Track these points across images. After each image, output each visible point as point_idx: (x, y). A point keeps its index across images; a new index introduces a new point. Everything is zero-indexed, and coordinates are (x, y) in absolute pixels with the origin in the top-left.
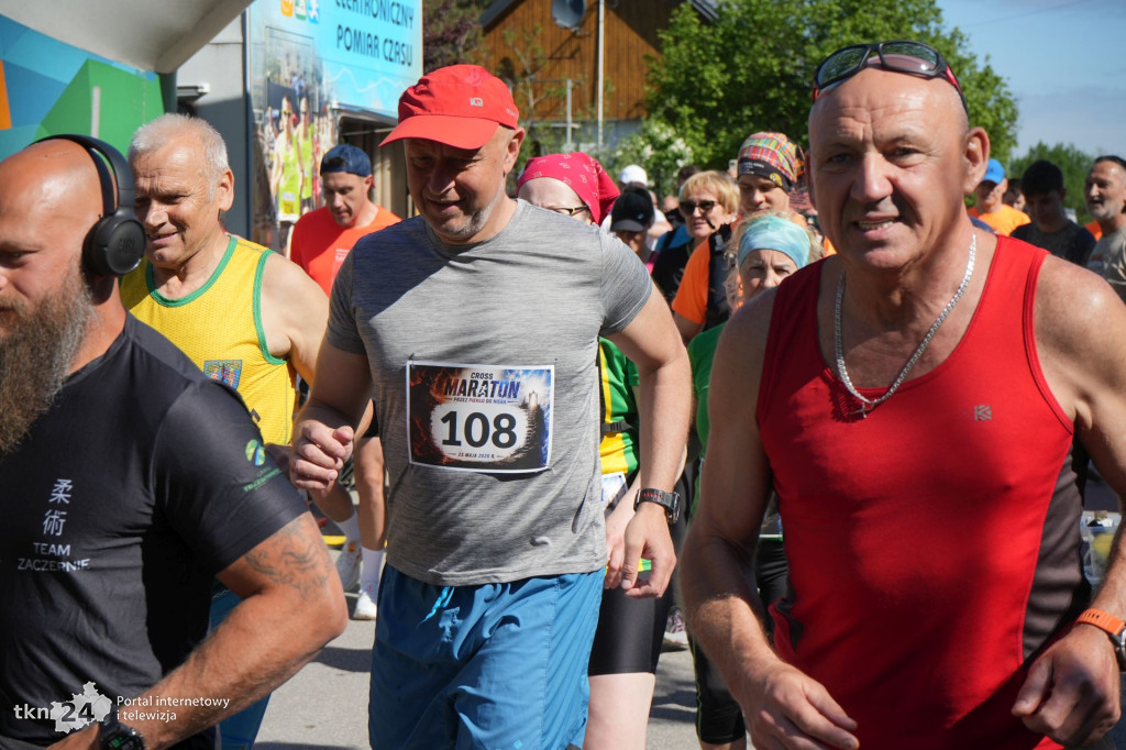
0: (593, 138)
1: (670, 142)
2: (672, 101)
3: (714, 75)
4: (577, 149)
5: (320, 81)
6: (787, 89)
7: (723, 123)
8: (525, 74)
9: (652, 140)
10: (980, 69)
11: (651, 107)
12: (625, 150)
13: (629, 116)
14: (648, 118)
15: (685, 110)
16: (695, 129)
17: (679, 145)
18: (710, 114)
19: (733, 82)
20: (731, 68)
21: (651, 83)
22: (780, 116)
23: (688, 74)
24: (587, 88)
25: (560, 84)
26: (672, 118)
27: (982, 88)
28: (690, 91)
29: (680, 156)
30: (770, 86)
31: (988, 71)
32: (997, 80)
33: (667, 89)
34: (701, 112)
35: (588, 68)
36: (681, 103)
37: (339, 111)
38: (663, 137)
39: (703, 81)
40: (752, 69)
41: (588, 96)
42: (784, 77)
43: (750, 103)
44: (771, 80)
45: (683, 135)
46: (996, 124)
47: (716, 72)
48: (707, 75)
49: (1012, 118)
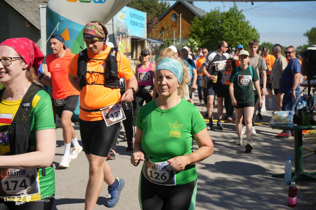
0: (179, 42)
1: (193, 42)
2: (194, 35)
3: (202, 30)
4: (176, 44)
5: (127, 31)
6: (216, 32)
7: (203, 39)
8: (166, 30)
9: (190, 42)
10: (253, 28)
11: (190, 36)
12: (185, 44)
13: (186, 38)
14: (189, 38)
15: (196, 36)
16: (198, 40)
17: (195, 43)
18: (201, 37)
19: (205, 31)
20: (205, 28)
21: (190, 31)
22: (214, 37)
23: (197, 29)
24: (178, 32)
25: (173, 31)
26: (194, 38)
27: (253, 32)
28: (197, 33)
29: (195, 45)
30: (212, 32)
31: (254, 29)
32: (256, 30)
33: (193, 32)
34: (199, 36)
35: (178, 28)
36: (196, 35)
37: (131, 37)
38: (192, 41)
39: (200, 31)
40: (209, 28)
41: (178, 34)
42: (215, 30)
43: (209, 35)
44: (212, 31)
45: (196, 41)
46: (256, 38)
47: (202, 29)
48: (200, 30)
49: (259, 37)
